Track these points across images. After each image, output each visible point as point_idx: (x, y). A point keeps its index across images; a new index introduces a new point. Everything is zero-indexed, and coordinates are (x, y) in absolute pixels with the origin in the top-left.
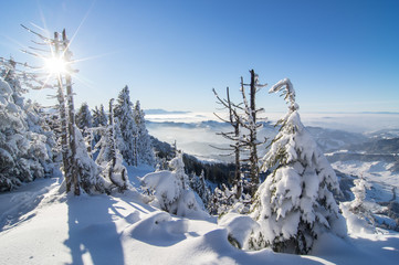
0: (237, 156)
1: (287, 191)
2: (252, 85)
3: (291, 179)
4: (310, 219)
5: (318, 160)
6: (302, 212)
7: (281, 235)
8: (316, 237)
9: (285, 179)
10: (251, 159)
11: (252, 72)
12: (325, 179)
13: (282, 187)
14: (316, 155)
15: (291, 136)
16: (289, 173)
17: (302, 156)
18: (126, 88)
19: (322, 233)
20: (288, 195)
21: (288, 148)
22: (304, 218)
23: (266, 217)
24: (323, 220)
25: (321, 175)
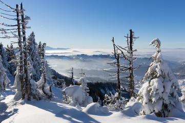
0: (118, 75)
1: (157, 90)
2: (131, 37)
3: (159, 84)
4: (167, 102)
5: (170, 75)
6: (164, 99)
7: (154, 111)
8: (169, 111)
9: (156, 84)
10: (130, 77)
11: (131, 31)
12: (173, 84)
13: (154, 88)
14: (169, 73)
15: (158, 64)
16: (158, 81)
17: (163, 73)
18: (33, 33)
19: (172, 109)
20: (158, 92)
21: (157, 70)
22: (165, 102)
23: (146, 103)
24: (172, 103)
25: (172, 82)
